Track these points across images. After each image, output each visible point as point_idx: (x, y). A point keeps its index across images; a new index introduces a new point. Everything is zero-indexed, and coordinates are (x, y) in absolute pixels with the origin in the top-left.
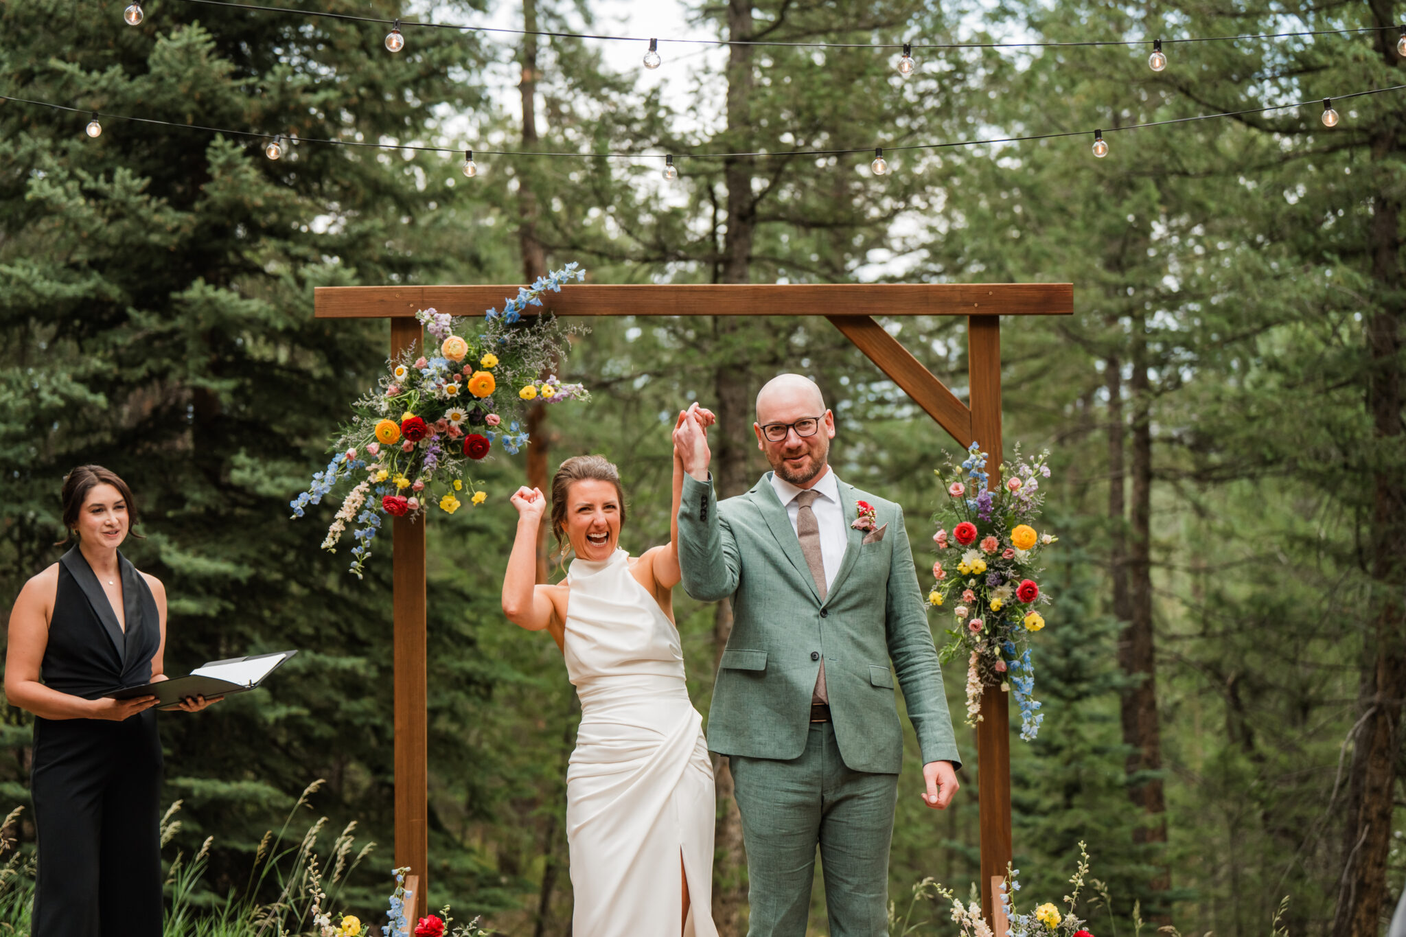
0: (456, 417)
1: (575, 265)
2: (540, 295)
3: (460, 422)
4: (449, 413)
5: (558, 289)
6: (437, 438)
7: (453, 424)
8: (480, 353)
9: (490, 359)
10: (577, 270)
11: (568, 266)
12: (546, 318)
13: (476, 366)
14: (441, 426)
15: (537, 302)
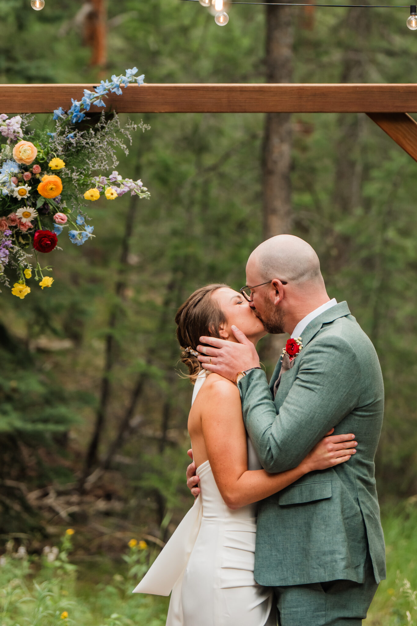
0: (27, 215)
1: (135, 70)
2: (103, 98)
3: (31, 218)
4: (20, 212)
5: (120, 92)
6: (9, 232)
7: (24, 220)
8: (49, 156)
9: (57, 163)
10: (137, 75)
11: (129, 72)
12: (109, 117)
13: (45, 168)
14: (13, 221)
15: (100, 103)
